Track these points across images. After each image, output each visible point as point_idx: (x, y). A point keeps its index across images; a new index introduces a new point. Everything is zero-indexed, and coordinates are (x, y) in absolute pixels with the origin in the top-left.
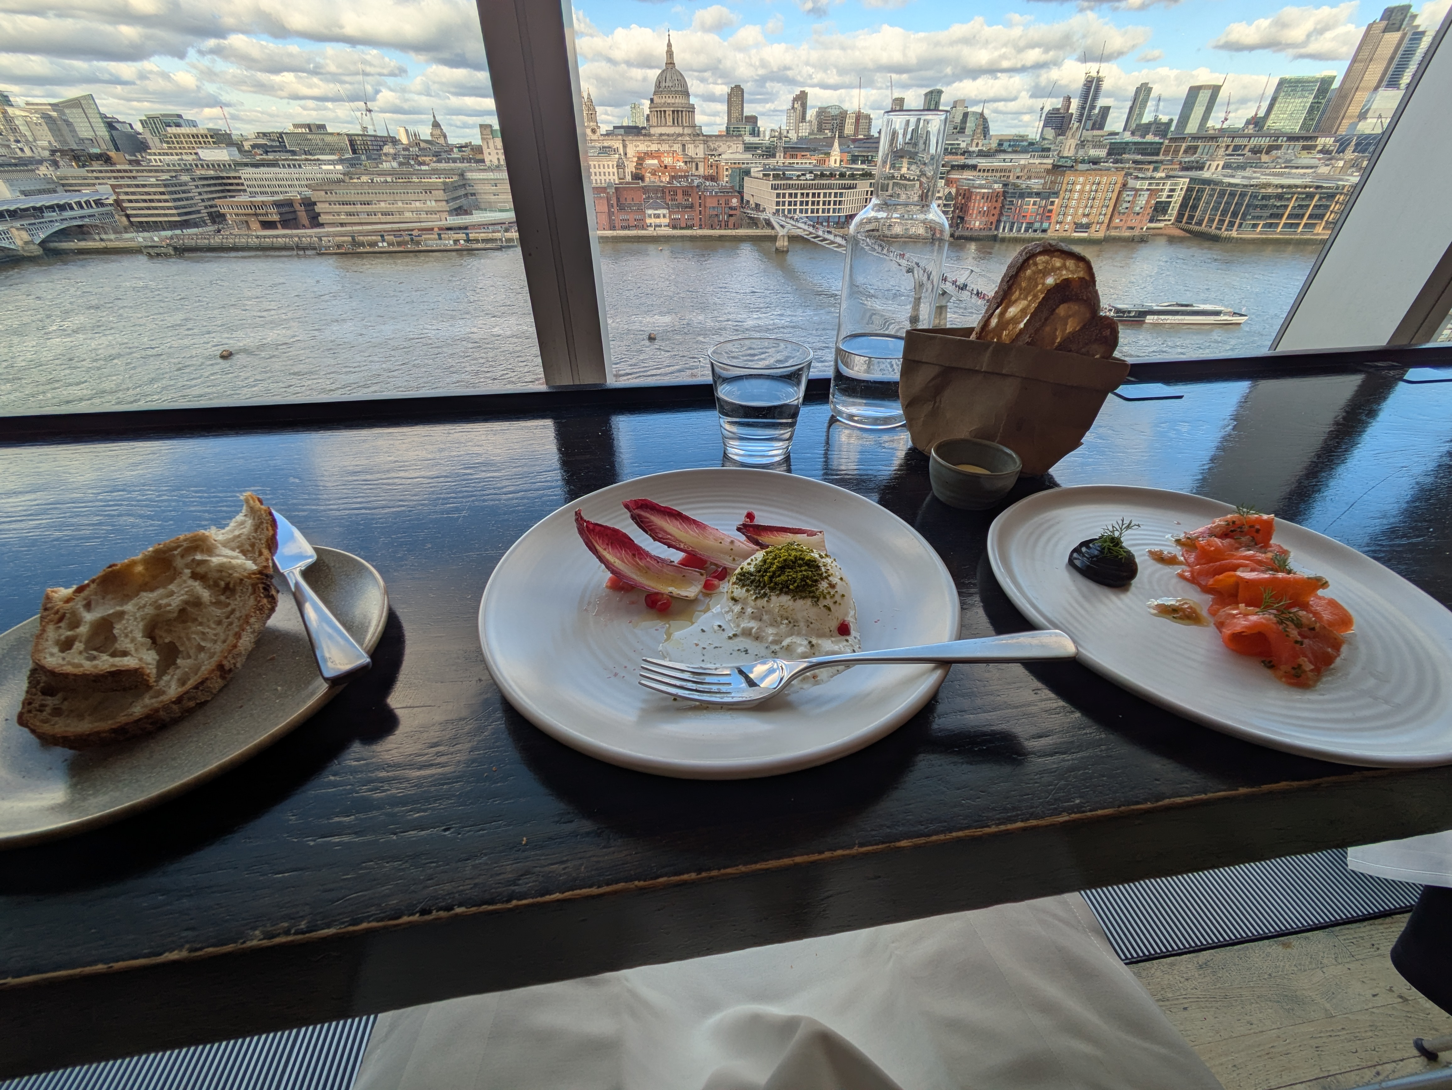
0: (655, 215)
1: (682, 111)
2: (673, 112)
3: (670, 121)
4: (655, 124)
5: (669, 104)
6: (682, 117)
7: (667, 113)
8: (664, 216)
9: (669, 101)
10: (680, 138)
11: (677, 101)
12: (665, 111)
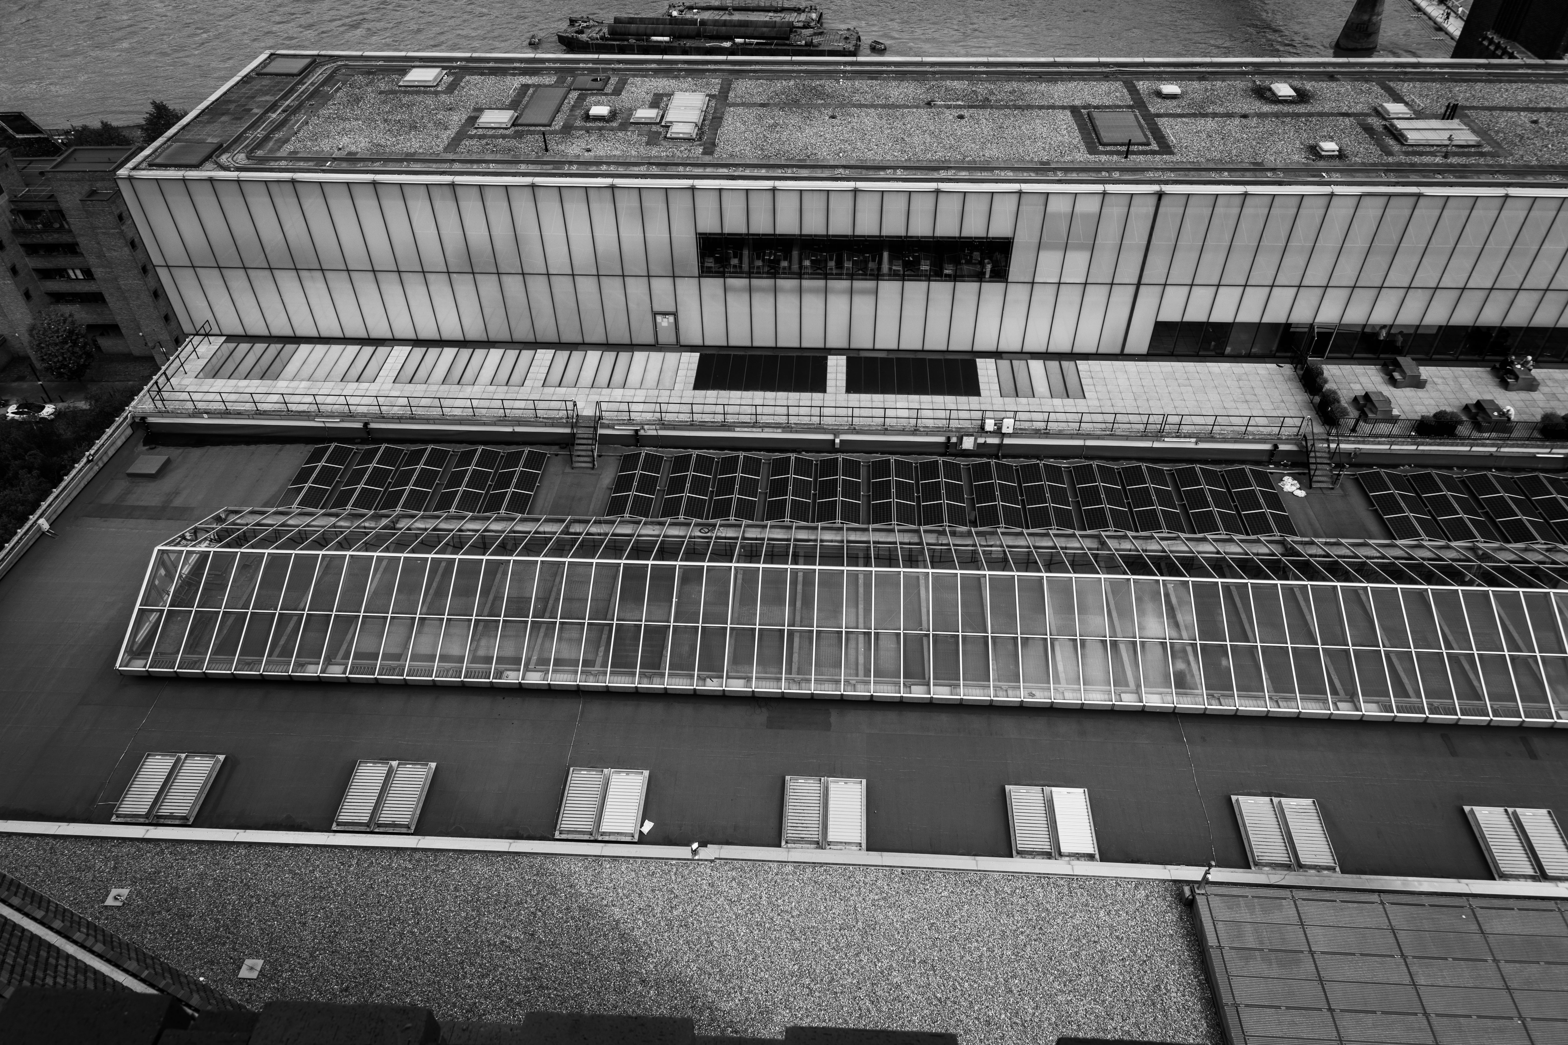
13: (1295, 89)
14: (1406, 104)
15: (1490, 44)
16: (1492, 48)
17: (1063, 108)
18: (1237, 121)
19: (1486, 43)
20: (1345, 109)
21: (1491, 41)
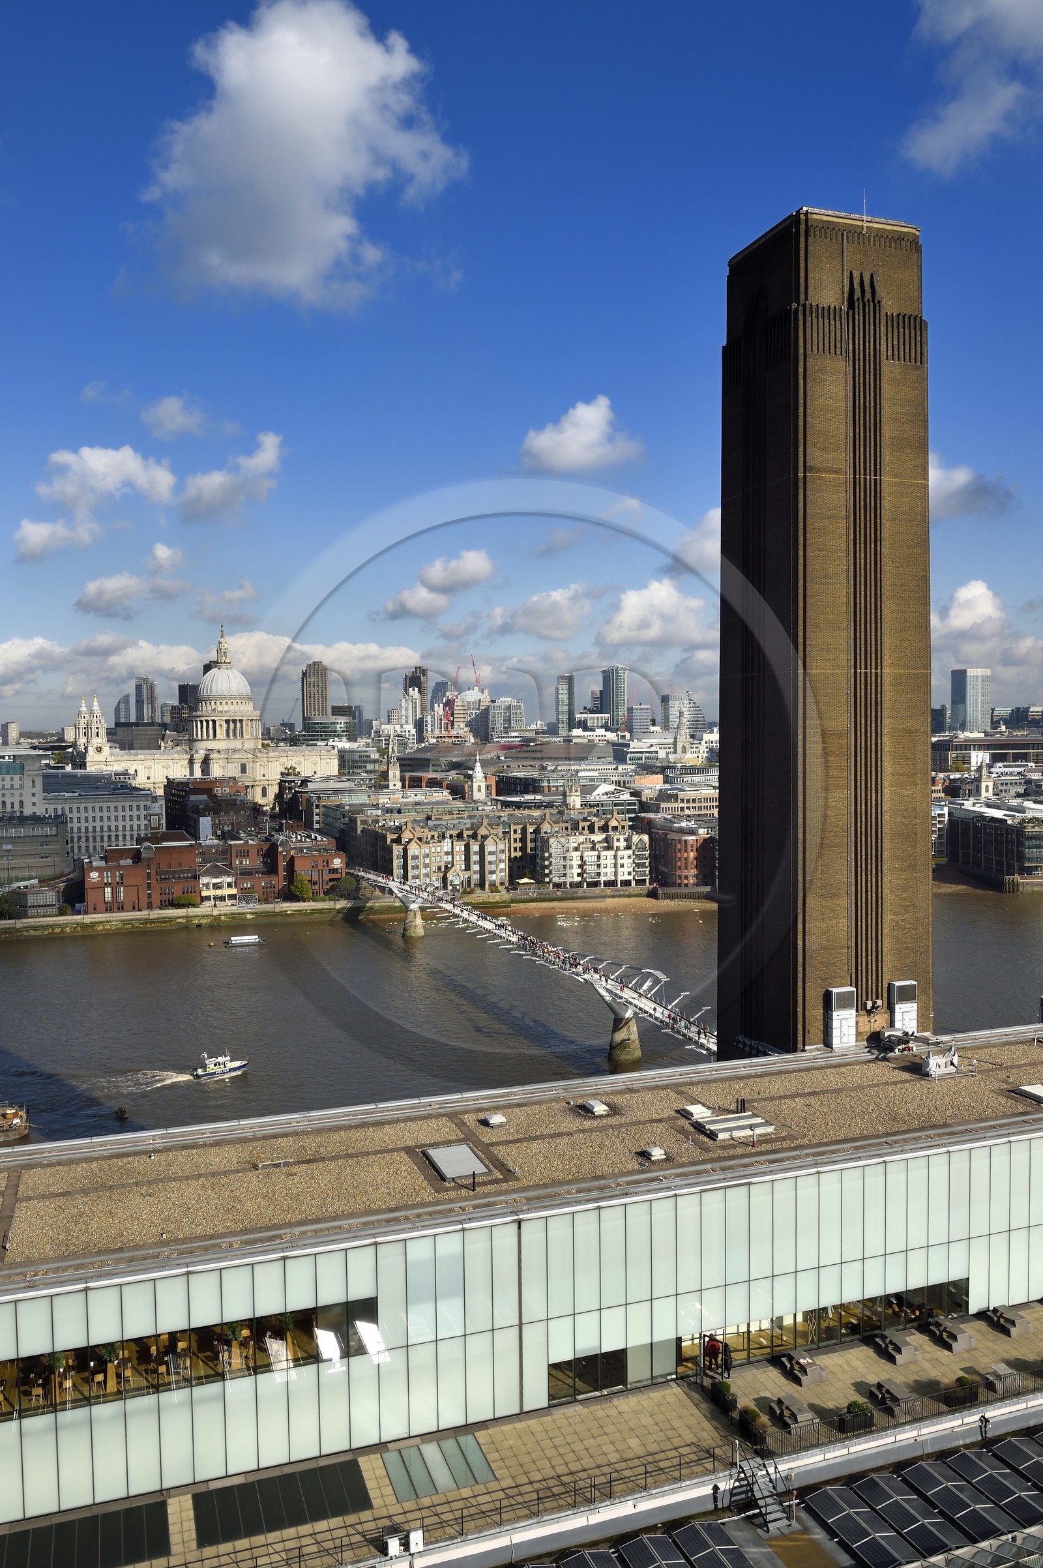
0: (214, 885)
1: (241, 721)
2: (227, 722)
3: (221, 733)
4: (200, 738)
5: (219, 712)
6: (242, 727)
7: (217, 722)
8: (229, 885)
9: (220, 708)
10: (237, 756)
11: (232, 708)
12: (214, 722)
13: (606, 1104)
14: (704, 1105)
15: (744, 1046)
16: (747, 1049)
17: (398, 1150)
18: (565, 1139)
19: (741, 1046)
20: (655, 1116)
21: (744, 1044)
